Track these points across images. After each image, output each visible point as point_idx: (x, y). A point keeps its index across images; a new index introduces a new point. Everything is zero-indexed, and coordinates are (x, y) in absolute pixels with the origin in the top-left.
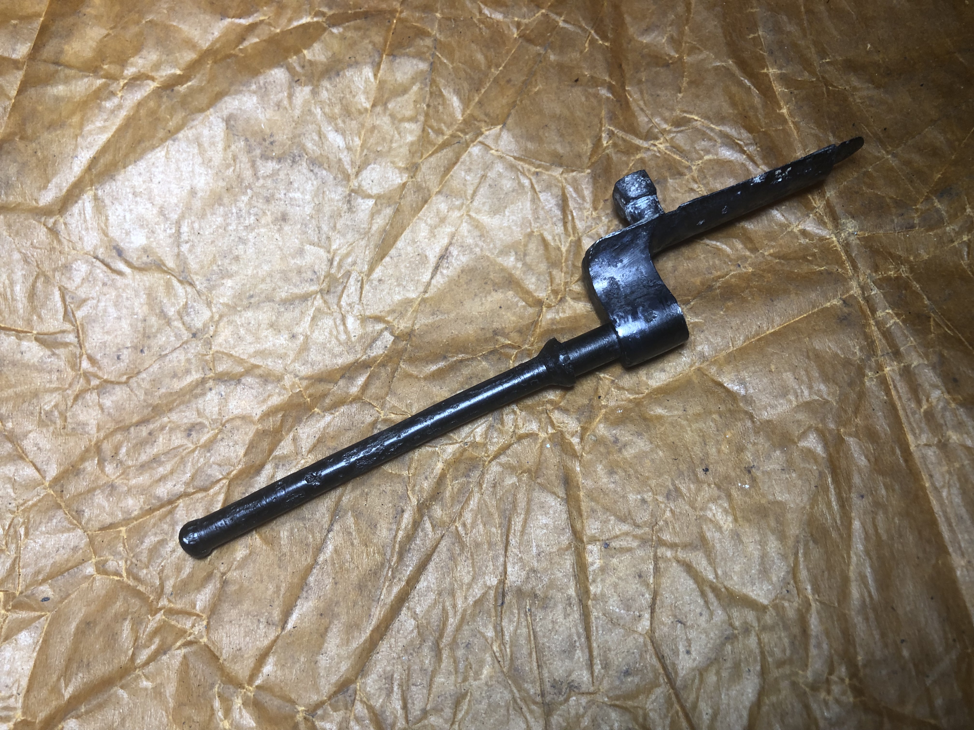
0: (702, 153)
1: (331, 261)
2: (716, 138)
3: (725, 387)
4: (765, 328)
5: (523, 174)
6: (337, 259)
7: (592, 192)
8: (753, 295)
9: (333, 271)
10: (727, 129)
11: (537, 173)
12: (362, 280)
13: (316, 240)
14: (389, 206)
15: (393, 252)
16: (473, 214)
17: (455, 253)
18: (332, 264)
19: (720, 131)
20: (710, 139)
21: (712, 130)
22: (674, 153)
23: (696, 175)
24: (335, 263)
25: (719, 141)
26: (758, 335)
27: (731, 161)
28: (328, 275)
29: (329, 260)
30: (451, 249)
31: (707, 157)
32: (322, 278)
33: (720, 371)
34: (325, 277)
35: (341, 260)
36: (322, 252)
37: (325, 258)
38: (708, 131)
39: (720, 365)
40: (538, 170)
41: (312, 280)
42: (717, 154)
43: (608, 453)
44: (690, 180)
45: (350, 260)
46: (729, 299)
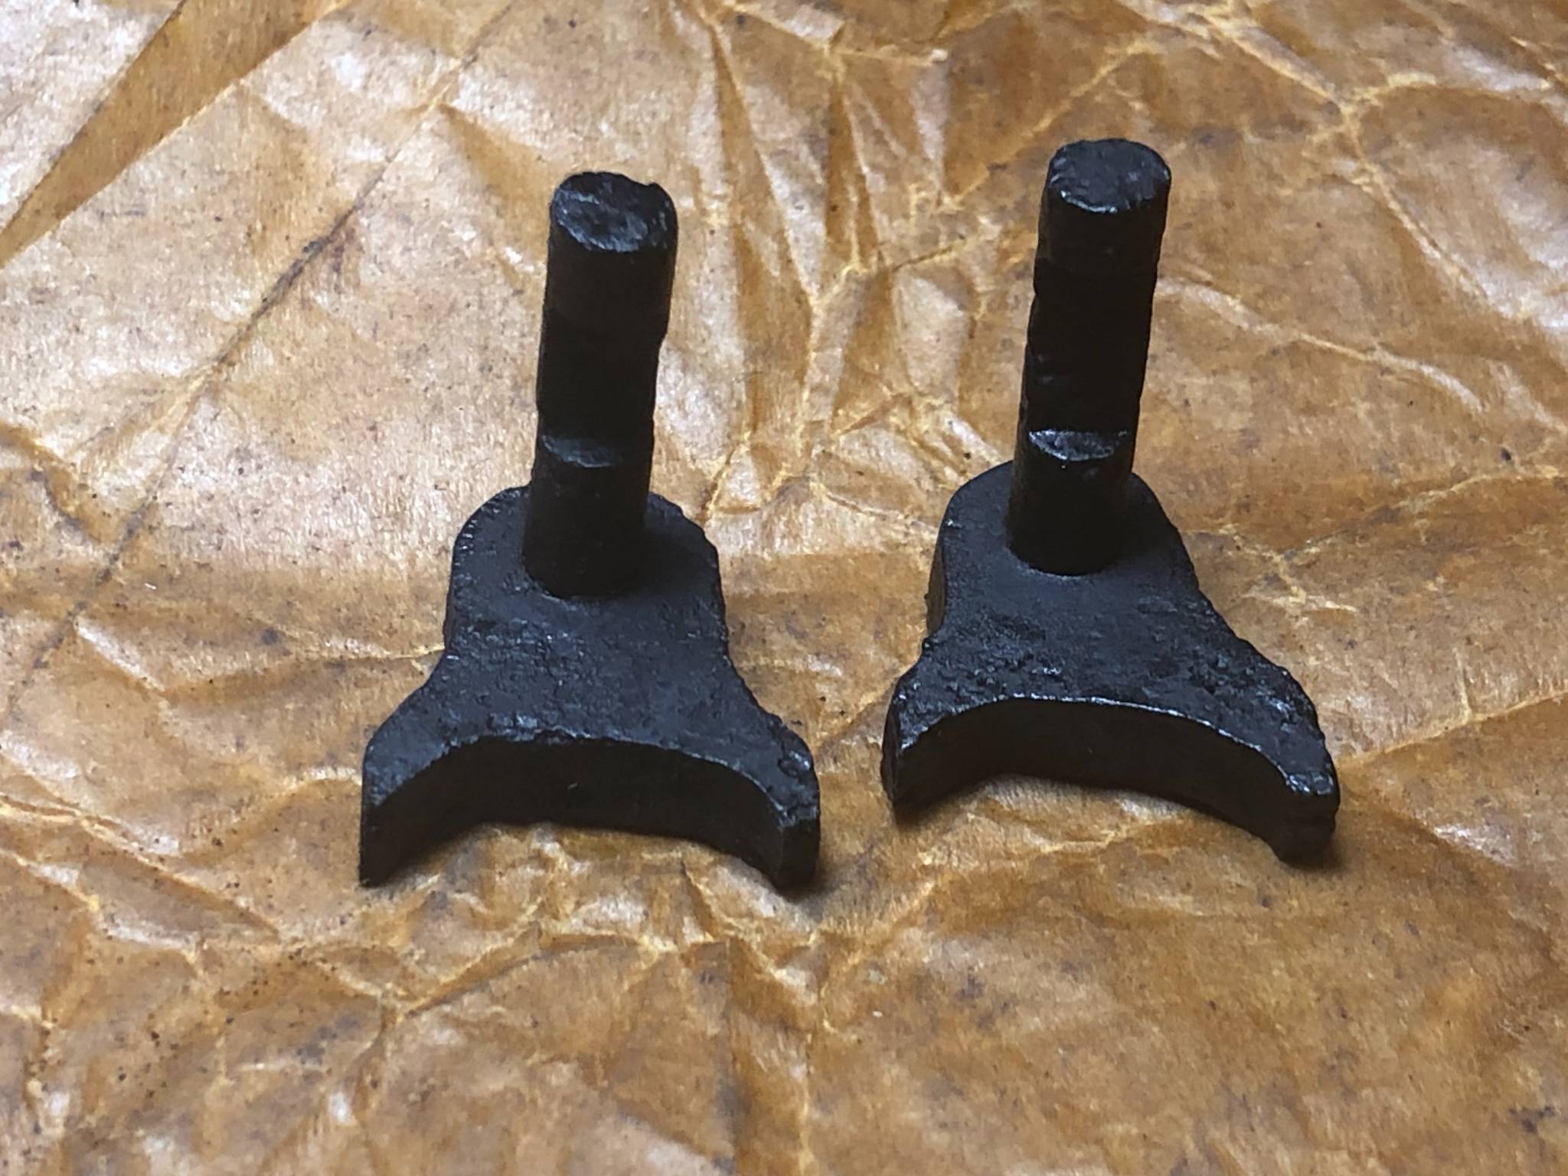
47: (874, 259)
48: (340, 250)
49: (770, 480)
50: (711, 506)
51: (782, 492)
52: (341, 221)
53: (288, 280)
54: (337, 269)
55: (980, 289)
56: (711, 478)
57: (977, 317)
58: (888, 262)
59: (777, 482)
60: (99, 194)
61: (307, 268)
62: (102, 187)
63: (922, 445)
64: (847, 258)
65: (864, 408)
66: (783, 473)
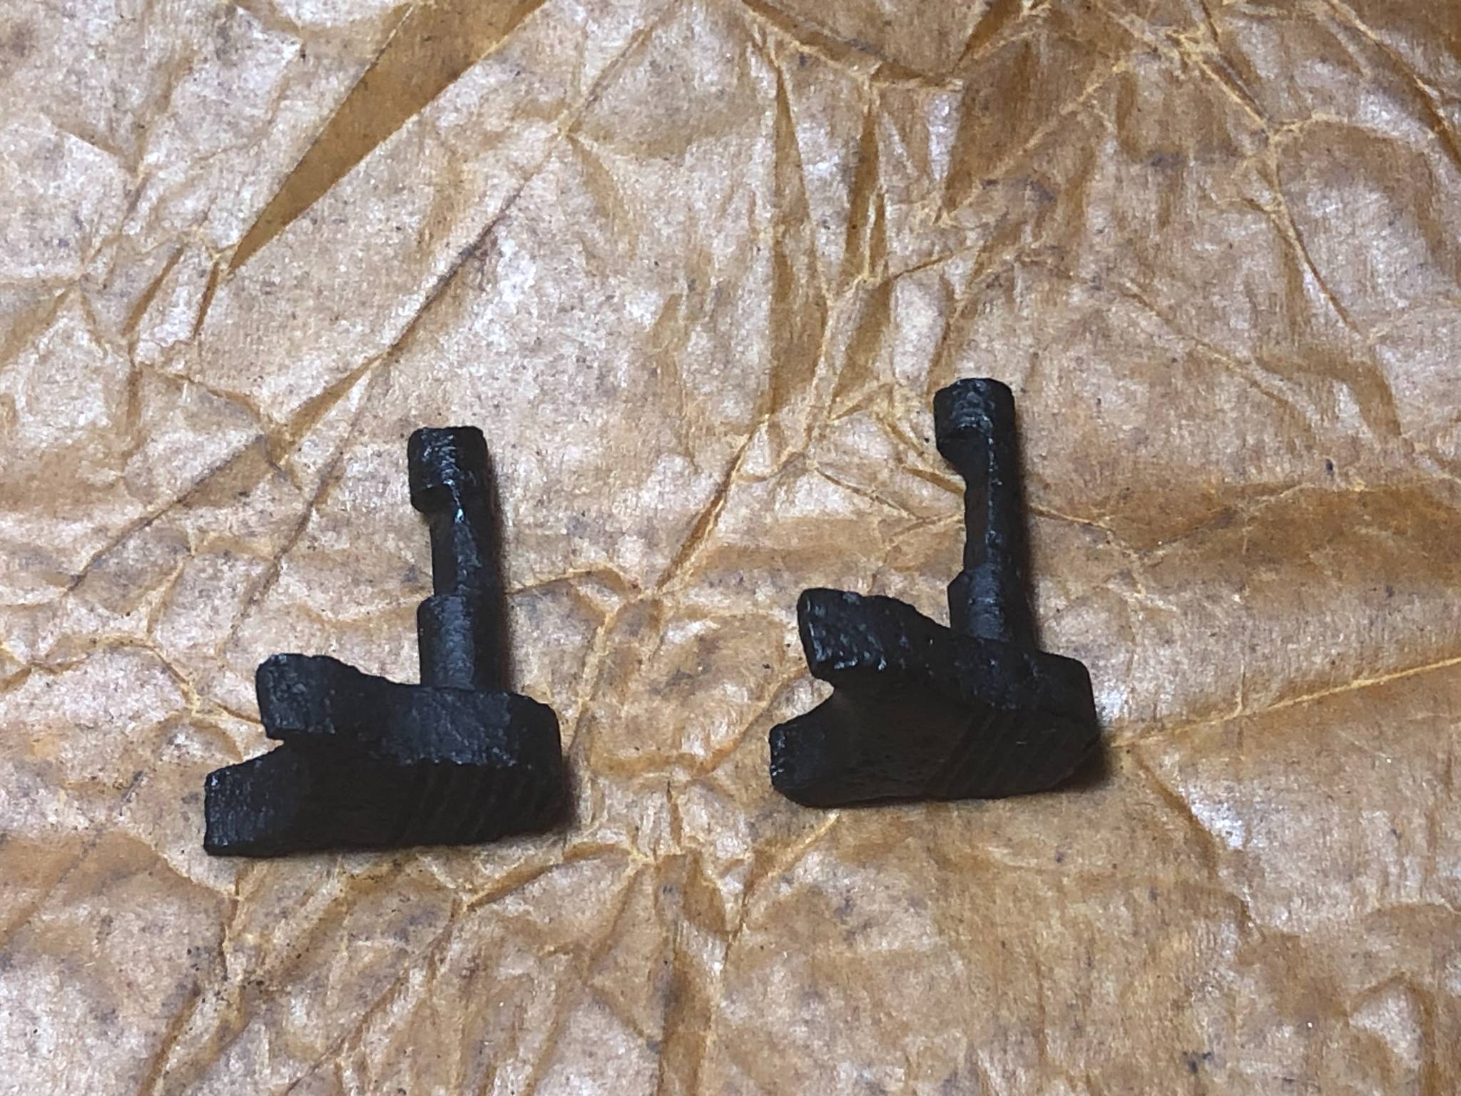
0: (1309, 97)
1: (133, 198)
2: (1362, 61)
3: (1191, 818)
4: (1350, 671)
5: (760, 50)
6: (152, 194)
7: (953, 152)
8: (1342, 564)
9: (134, 229)
10: (1400, 44)
11: (803, 59)
12: (215, 273)
13: (102, 125)
14: (341, 67)
15: (323, 205)
16: (585, 141)
17: (508, 247)
18: (133, 207)
19: (1379, 45)
20: (1344, 62)
21: (1355, 34)
22: (1229, 80)
23: (1273, 164)
24: (144, 207)
25: (1367, 71)
26: (1325, 684)
27: (1385, 141)
28: (118, 238)
29: (127, 194)
30: (501, 231)
31: (1318, 116)
32: (97, 242)
33: (1188, 769)
34: (107, 242)
35: (162, 200)
36: (110, 168)
37: (117, 185)
38: (1342, 37)
39: (1197, 750)
40: (806, 49)
41: (63, 243)
42: (1351, 113)
43: (814, 939)
44: (1254, 176)
45: (190, 205)
46: (1272, 562)
47: (880, 269)
48: (485, 254)
49: (779, 456)
50: (734, 474)
51: (785, 466)
52: (488, 231)
53: (446, 281)
54: (481, 270)
55: (957, 297)
56: (736, 450)
57: (951, 322)
58: (892, 270)
59: (784, 458)
60: (315, 205)
61: (460, 270)
62: (316, 199)
63: (894, 429)
64: (859, 270)
65: (856, 397)
66: (790, 449)
